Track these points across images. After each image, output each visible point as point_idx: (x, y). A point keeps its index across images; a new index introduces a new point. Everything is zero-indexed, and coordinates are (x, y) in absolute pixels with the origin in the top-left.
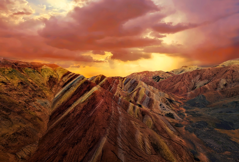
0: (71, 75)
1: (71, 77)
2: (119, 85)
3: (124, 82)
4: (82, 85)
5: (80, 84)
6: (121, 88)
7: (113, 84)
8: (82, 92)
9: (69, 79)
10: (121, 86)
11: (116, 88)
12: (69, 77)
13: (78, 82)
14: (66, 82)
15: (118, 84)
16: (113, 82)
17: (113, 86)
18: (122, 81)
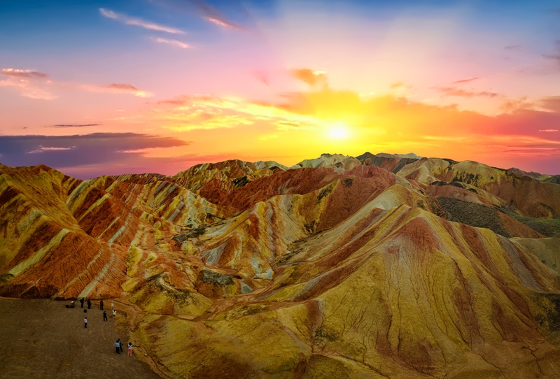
0: (71, 181)
1: (73, 183)
2: (141, 195)
3: (154, 189)
4: (90, 193)
5: (87, 192)
6: (146, 202)
7: (129, 194)
8: (94, 199)
9: (71, 185)
10: (145, 198)
11: (135, 200)
12: (70, 183)
13: (85, 190)
14: (69, 189)
15: (139, 194)
16: (130, 190)
17: (130, 196)
18: (151, 187)
